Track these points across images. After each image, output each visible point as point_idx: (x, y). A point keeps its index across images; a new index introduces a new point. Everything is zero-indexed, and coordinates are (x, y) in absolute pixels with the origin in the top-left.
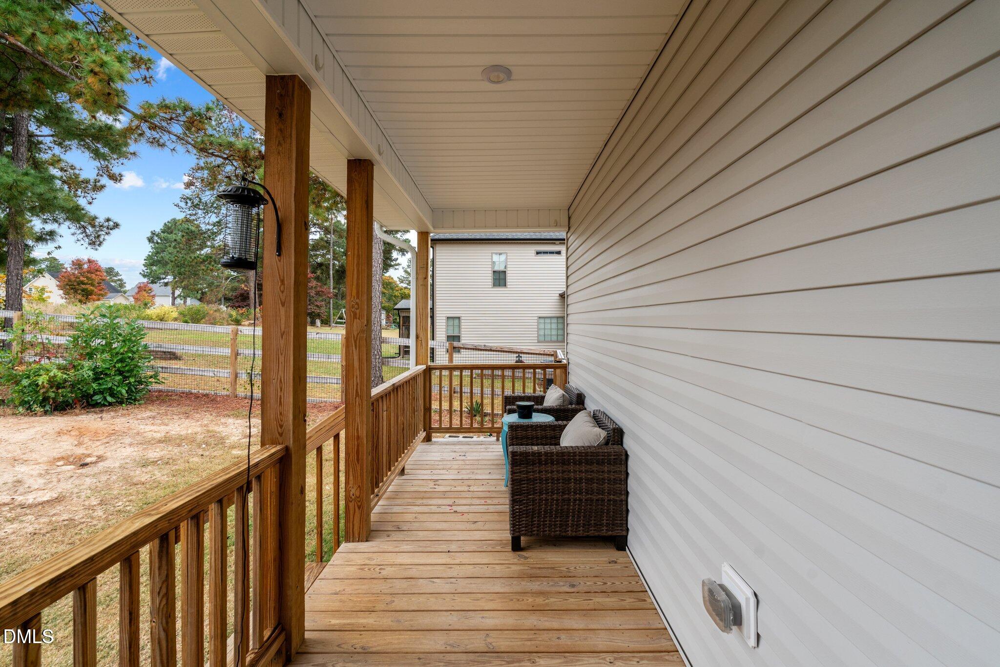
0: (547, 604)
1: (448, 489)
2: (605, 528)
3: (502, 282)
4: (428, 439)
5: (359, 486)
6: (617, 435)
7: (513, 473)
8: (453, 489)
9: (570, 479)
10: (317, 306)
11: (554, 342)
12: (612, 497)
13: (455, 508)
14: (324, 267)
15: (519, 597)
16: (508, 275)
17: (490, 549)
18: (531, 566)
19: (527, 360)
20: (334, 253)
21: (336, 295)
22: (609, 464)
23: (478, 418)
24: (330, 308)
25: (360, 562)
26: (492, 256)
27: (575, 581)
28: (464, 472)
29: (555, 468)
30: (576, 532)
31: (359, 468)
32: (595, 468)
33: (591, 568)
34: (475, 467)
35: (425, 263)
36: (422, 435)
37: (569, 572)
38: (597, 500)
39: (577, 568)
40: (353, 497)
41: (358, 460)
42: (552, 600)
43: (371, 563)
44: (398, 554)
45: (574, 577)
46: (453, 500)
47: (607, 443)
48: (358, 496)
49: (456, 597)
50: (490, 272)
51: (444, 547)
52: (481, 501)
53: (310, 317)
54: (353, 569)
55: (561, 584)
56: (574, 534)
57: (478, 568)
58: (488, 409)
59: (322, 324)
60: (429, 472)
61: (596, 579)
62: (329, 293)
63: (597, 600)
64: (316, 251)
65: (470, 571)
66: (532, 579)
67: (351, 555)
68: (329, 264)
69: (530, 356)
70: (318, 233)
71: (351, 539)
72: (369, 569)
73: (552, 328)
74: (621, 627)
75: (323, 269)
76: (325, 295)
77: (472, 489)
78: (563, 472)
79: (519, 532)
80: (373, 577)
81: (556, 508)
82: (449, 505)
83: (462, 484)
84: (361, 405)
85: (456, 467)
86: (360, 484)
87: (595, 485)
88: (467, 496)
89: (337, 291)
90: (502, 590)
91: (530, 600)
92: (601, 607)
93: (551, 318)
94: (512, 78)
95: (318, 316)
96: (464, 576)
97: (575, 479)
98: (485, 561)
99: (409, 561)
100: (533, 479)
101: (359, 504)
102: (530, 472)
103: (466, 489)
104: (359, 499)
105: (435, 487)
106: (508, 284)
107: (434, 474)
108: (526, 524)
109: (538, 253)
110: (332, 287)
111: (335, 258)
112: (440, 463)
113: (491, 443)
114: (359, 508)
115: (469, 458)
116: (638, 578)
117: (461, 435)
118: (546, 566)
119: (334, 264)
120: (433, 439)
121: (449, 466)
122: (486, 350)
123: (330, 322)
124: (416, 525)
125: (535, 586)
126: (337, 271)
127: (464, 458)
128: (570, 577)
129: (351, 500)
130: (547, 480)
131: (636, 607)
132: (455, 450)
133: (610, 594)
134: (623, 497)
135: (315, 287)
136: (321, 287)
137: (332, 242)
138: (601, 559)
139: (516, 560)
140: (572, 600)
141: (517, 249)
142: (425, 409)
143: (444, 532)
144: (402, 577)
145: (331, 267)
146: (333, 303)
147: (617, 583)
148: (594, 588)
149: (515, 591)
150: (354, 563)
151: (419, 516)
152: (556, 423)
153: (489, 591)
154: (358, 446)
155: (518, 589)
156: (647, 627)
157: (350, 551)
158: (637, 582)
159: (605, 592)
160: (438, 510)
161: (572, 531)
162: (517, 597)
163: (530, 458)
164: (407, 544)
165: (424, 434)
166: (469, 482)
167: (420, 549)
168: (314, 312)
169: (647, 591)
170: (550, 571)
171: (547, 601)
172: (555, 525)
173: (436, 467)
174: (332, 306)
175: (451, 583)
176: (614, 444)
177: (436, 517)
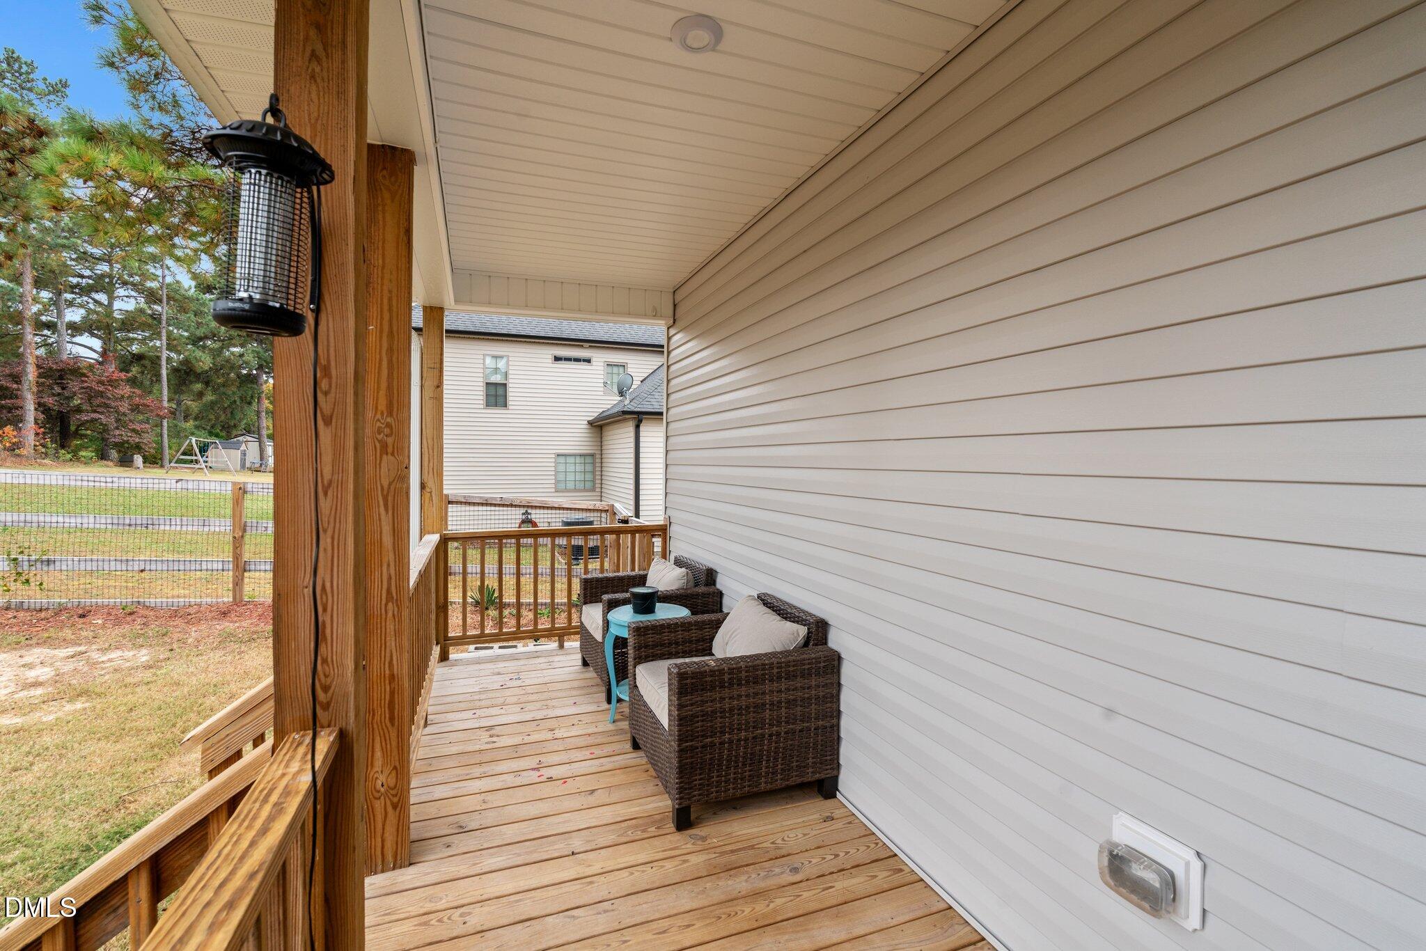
0: (775, 911)
1: (517, 740)
2: (811, 770)
3: (500, 400)
4: (444, 657)
5: (395, 768)
6: (818, 630)
7: (680, 707)
8: (527, 739)
9: (764, 705)
10: (133, 430)
11: (580, 491)
12: (821, 723)
13: (547, 773)
14: (146, 362)
15: (728, 909)
16: (509, 390)
17: (639, 835)
18: (718, 850)
19: (544, 520)
20: (168, 338)
21: (173, 413)
22: (818, 674)
23: (493, 613)
24: (161, 435)
25: (415, 910)
26: (484, 360)
27: (796, 861)
28: (530, 706)
29: (743, 690)
30: (771, 783)
31: (394, 734)
32: (799, 682)
33: (805, 835)
34: (545, 696)
35: (438, 360)
36: (436, 651)
37: (778, 848)
38: (801, 731)
39: (786, 838)
40: (382, 790)
41: (392, 719)
42: (779, 901)
43: (439, 907)
44: (483, 876)
45: (788, 855)
46: (536, 759)
47: (806, 644)
48: (392, 785)
49: (627, 934)
50: (481, 384)
51: (560, 847)
52: (584, 753)
53: (119, 452)
54: (407, 926)
55: (777, 870)
56: (769, 786)
57: (636, 874)
58: (509, 598)
59: (144, 463)
60: (469, 714)
61: (821, 851)
62: (161, 408)
63: (839, 885)
64: (129, 331)
65: (625, 881)
66: (732, 872)
67: (389, 899)
68: (159, 358)
69: (546, 511)
70: (132, 300)
71: (380, 867)
72: (440, 921)
73: (575, 472)
74: (895, 922)
75: (144, 366)
76: (152, 411)
77: (558, 734)
78: (756, 694)
79: (689, 799)
80: (454, 934)
81: (745, 753)
82: (533, 769)
83: (538, 728)
84: (397, 618)
85: (514, 699)
86: (397, 764)
87: (799, 708)
88: (556, 748)
89: (174, 406)
90: (695, 905)
91: (747, 910)
92: (852, 897)
93: (575, 455)
94: (718, 48)
95: (138, 448)
96: (621, 894)
97: (772, 704)
98: (642, 858)
99: (509, 887)
100: (712, 712)
101: (395, 800)
102: (707, 702)
103: (549, 736)
104: (393, 792)
105: (494, 739)
106: (510, 403)
107: (480, 717)
108: (700, 785)
109: (557, 359)
110: (166, 398)
111: (170, 347)
112: (483, 697)
113: (549, 654)
114: (395, 807)
115: (528, 682)
116: (873, 838)
117: (496, 645)
118: (740, 845)
119: (169, 359)
120: (451, 656)
121: (501, 700)
122: (503, 505)
123: (161, 459)
124: (490, 818)
125: (739, 884)
126: (175, 371)
127: (518, 683)
128: (783, 856)
129: (377, 795)
130: (731, 710)
131: (896, 884)
132: (497, 670)
133: (852, 871)
134: (835, 721)
135: (129, 397)
136: (140, 396)
137: (164, 317)
138: (811, 817)
139: (689, 846)
140: (805, 894)
141: (523, 350)
142: (438, 607)
143: (548, 819)
144: (511, 920)
145: (164, 363)
146: (169, 427)
147: (853, 851)
148: (826, 868)
149: (715, 900)
150: (402, 916)
151: (489, 797)
152: (695, 618)
153: (675, 912)
154: (392, 693)
155: (717, 896)
156: (927, 911)
157: (384, 891)
158: (877, 844)
159: (843, 870)
160: (518, 781)
161: (766, 783)
162: (724, 910)
163: (707, 679)
164: (492, 855)
165: (438, 648)
166: (549, 724)
167: (519, 861)
168: (127, 442)
169: (896, 855)
170: (751, 852)
171: (772, 905)
172: (742, 779)
173: (478, 704)
174: (165, 431)
175: (605, 911)
176: (816, 645)
177: (520, 794)
